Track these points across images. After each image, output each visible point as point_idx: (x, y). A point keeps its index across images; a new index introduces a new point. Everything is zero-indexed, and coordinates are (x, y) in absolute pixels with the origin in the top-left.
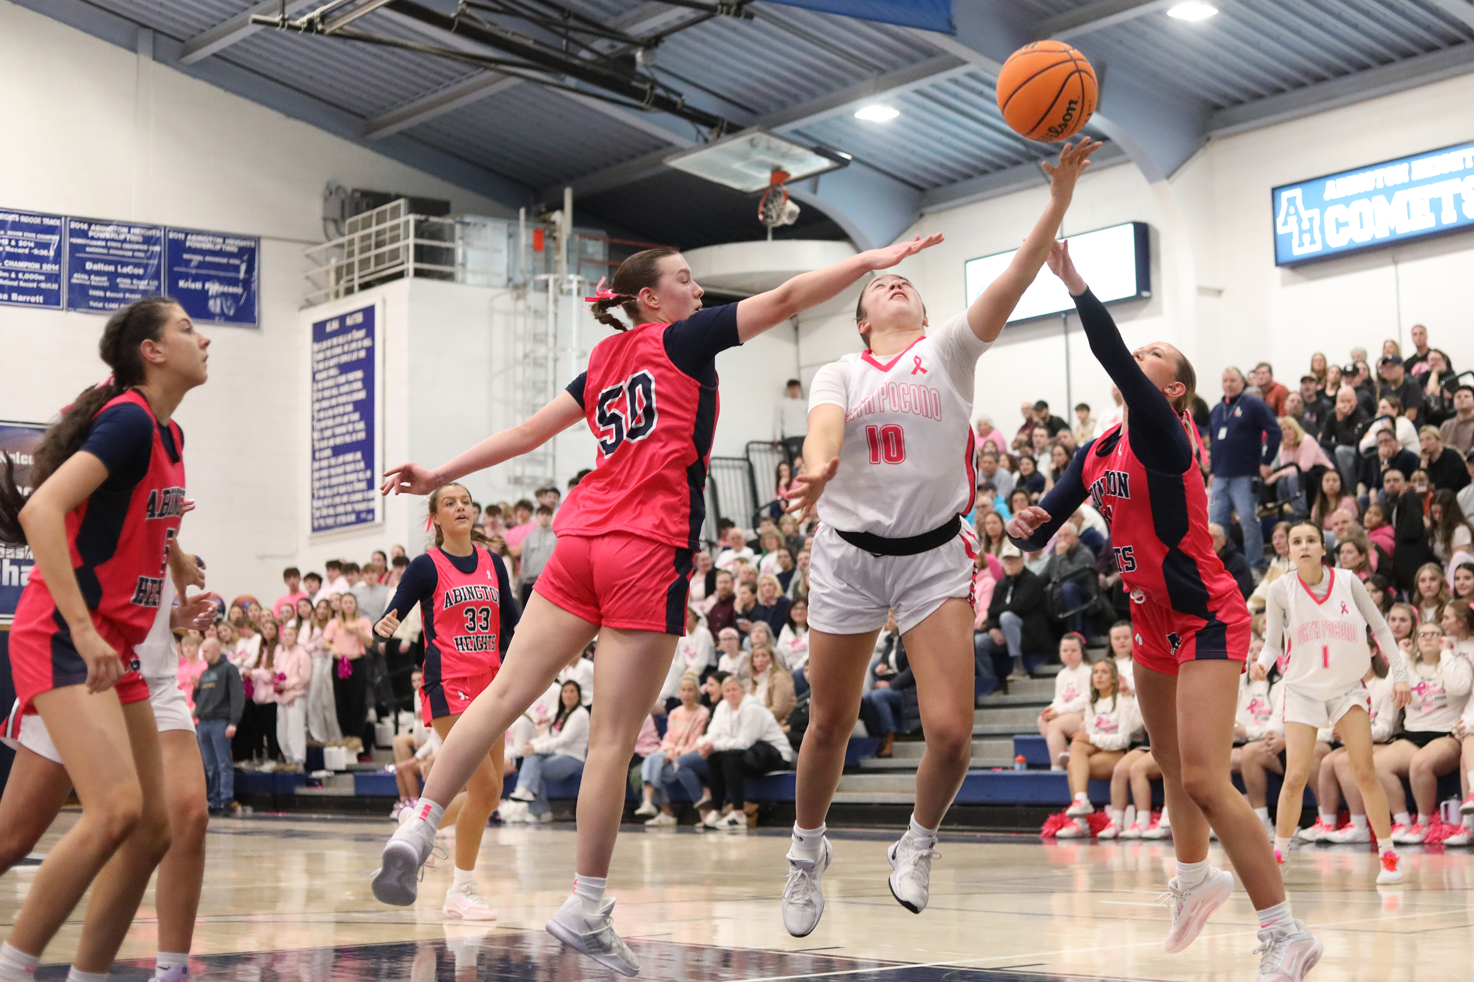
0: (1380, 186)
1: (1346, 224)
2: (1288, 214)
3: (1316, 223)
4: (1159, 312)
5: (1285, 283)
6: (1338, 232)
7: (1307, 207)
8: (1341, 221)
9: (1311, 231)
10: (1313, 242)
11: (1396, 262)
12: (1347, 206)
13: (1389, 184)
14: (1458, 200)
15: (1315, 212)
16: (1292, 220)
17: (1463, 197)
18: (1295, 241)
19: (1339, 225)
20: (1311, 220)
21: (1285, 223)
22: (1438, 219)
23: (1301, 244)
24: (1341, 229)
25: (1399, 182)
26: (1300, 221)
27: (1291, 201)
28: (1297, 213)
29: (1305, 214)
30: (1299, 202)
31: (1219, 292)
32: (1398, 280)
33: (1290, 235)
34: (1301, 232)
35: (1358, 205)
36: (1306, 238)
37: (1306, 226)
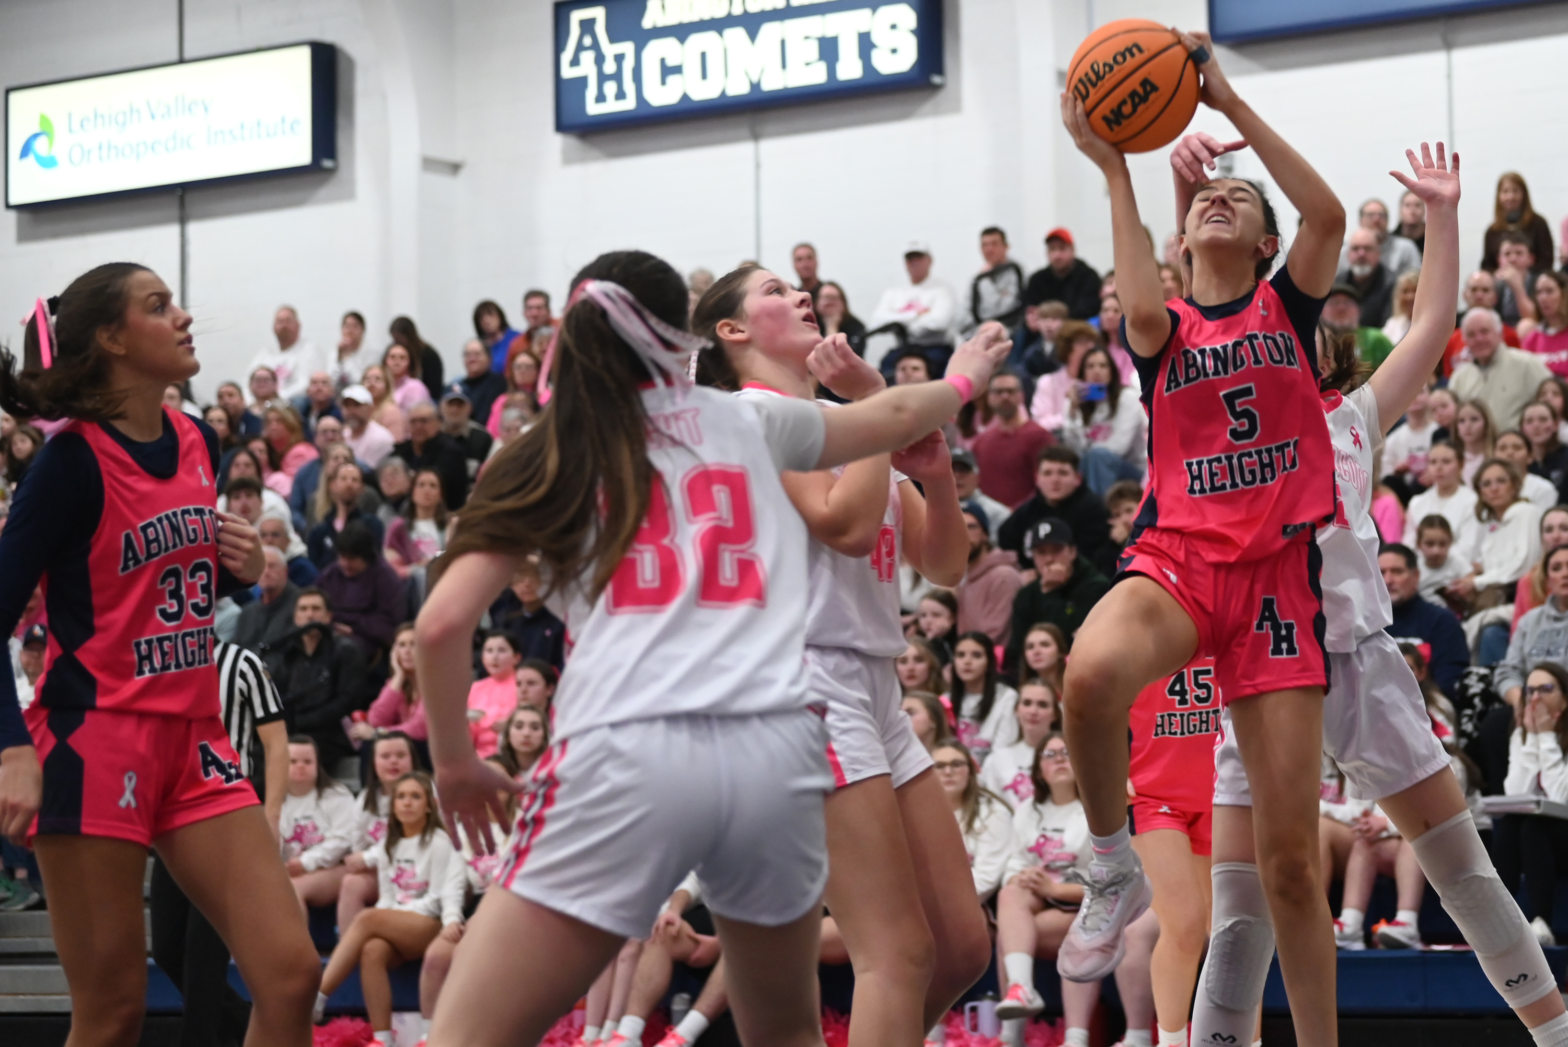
0: (737, 11)
1: (678, 70)
2: (580, 47)
3: (628, 65)
4: (349, 194)
5: (568, 159)
6: (663, 82)
7: (613, 39)
8: (670, 63)
9: (617, 77)
10: (621, 95)
11: (756, 137)
12: (682, 40)
13: (753, 8)
14: (866, 44)
15: (627, 48)
16: (588, 57)
17: (874, 38)
18: (591, 92)
19: (668, 71)
20: (619, 58)
21: (575, 62)
22: (831, 71)
23: (601, 98)
24: (671, 79)
25: (768, 7)
26: (600, 59)
27: (587, 26)
28: (596, 46)
29: (609, 49)
30: (600, 29)
31: (455, 168)
32: (758, 166)
33: (582, 82)
34: (602, 78)
35: (697, 41)
36: (610, 88)
37: (610, 67)
